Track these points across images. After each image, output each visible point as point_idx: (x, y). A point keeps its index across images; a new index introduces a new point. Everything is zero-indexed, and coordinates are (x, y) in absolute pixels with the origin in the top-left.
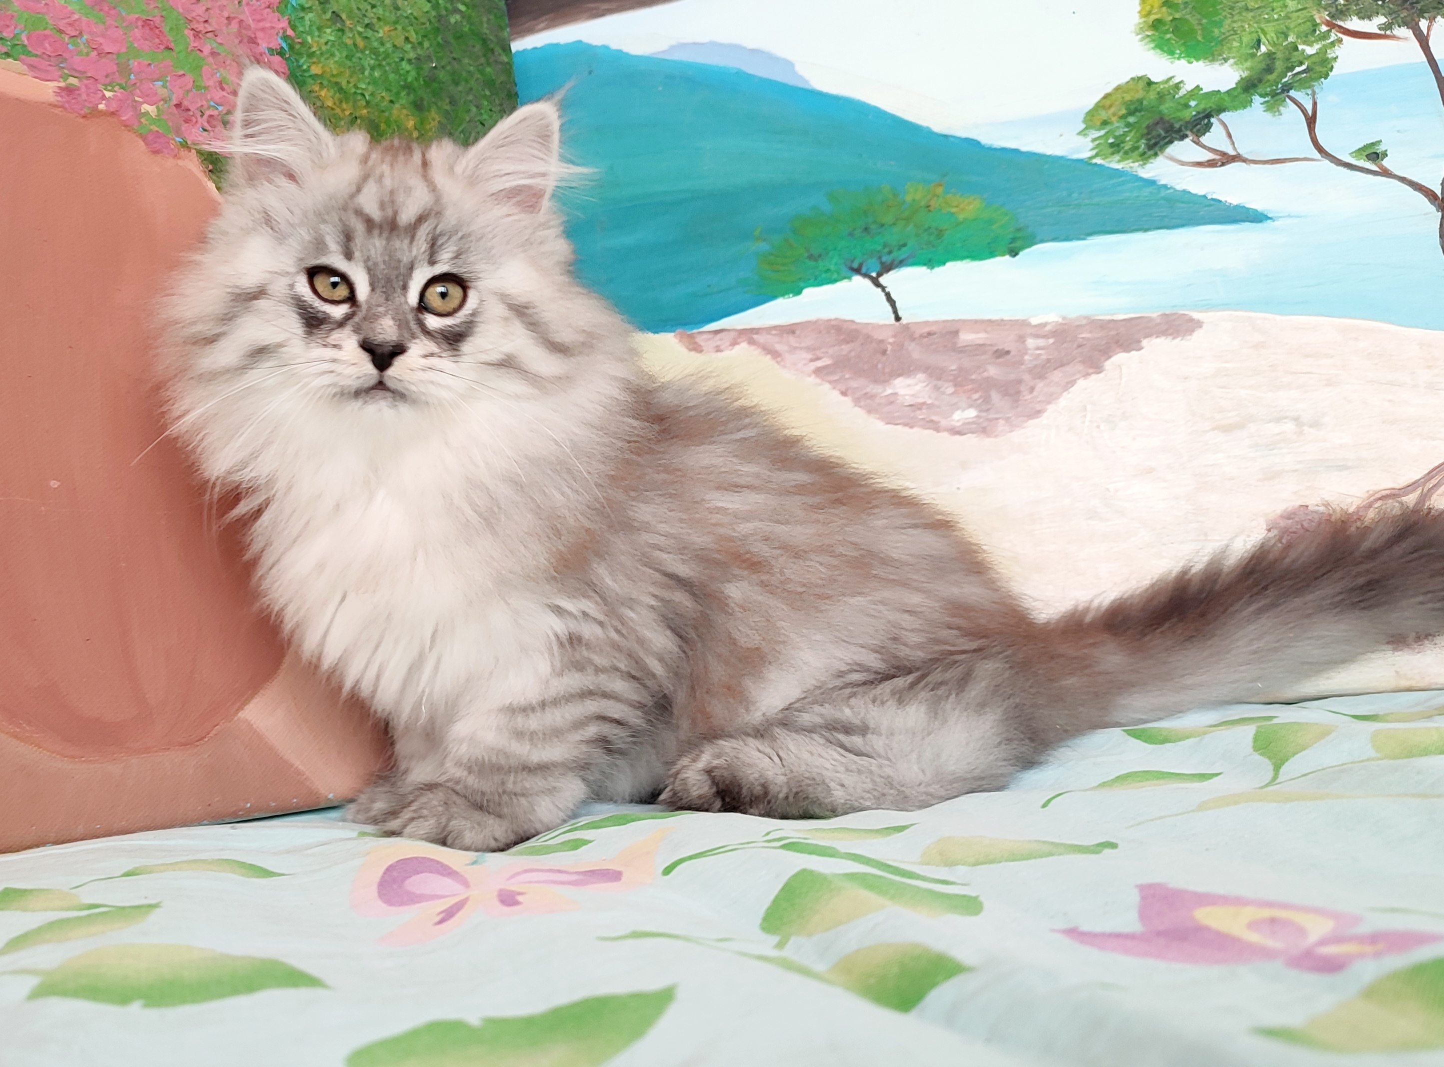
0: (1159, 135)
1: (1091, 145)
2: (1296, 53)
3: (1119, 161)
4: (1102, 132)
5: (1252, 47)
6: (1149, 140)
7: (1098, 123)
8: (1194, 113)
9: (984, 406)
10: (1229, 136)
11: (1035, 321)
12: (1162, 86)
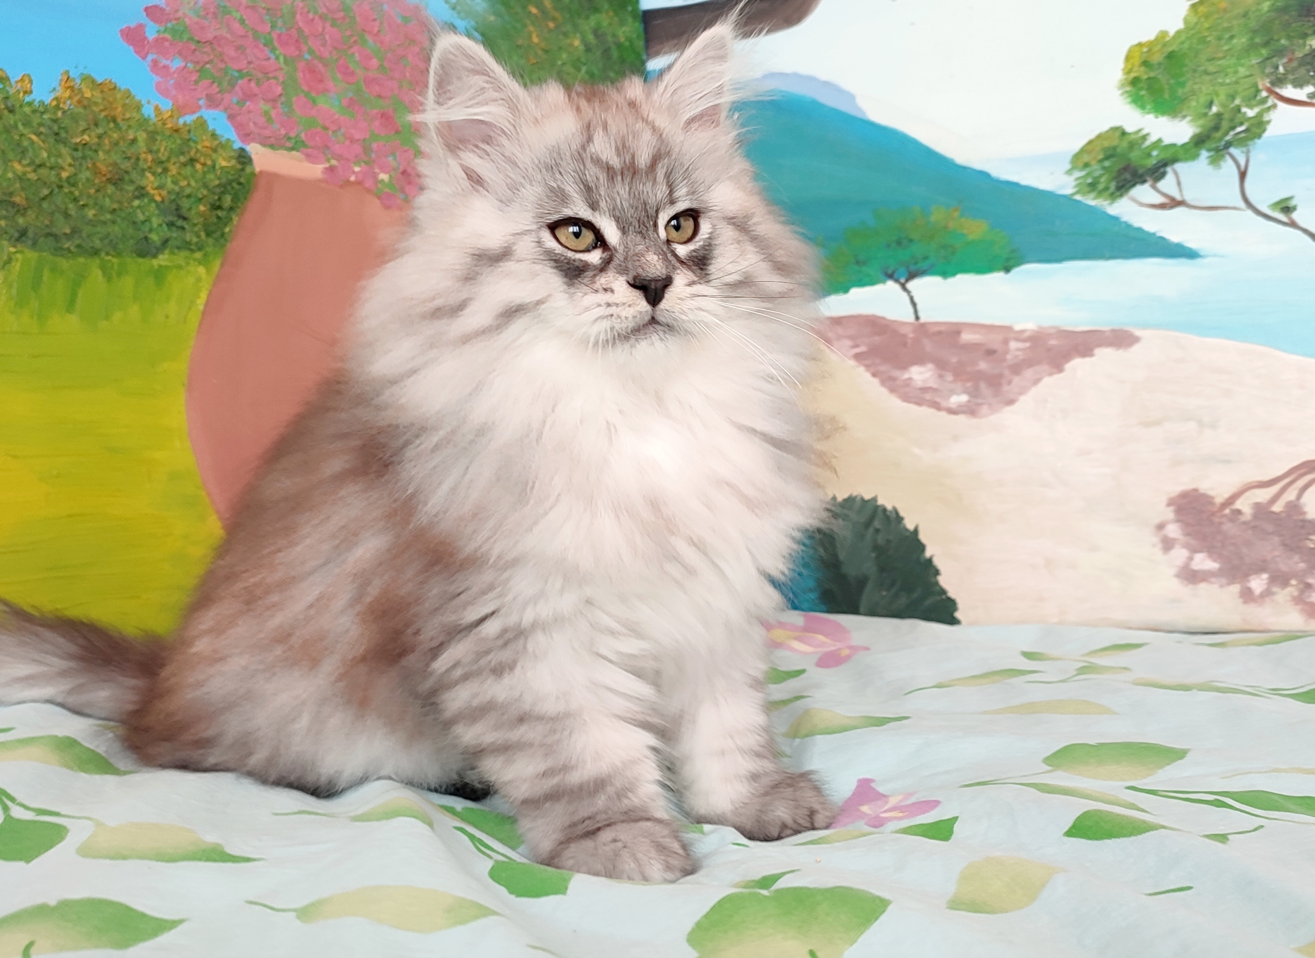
0: (1125, 180)
1: (1074, 183)
2: (1239, 115)
3: (1094, 199)
4: (1083, 173)
5: (1206, 107)
6: (1118, 182)
7: (1081, 164)
8: (1154, 162)
9: (974, 393)
10: (1179, 184)
11: (1018, 327)
12: (1133, 137)
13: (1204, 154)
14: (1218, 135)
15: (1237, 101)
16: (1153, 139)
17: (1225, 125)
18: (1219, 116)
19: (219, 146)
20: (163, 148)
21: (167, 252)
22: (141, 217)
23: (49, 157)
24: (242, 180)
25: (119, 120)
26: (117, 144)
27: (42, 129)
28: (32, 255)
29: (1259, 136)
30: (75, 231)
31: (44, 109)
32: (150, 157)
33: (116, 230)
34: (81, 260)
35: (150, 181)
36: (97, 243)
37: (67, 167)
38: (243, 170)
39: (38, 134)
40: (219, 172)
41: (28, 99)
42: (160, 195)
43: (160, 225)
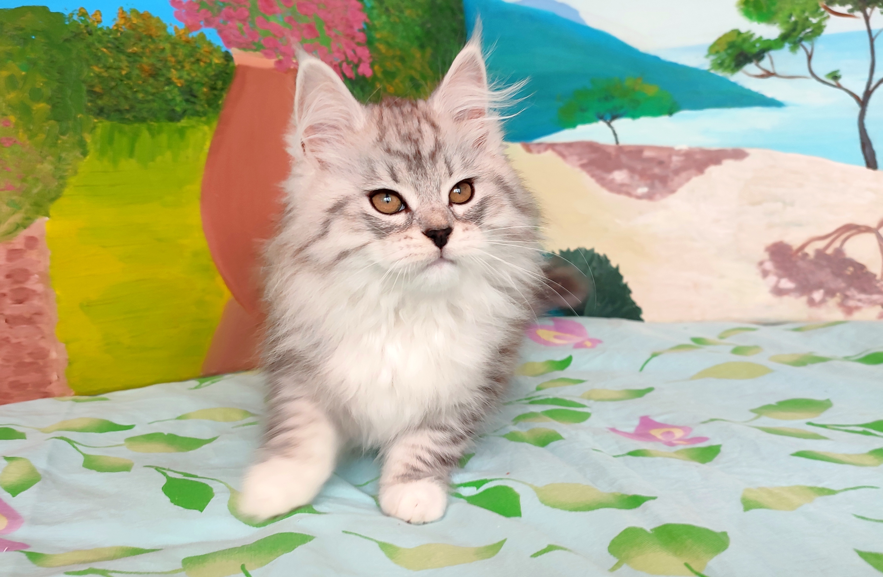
0: (740, 60)
1: (710, 63)
2: (808, 22)
3: (722, 72)
4: (716, 57)
5: (788, 17)
6: (735, 62)
7: (714, 52)
8: (758, 50)
9: (652, 186)
10: (772, 63)
11: (677, 148)
12: (745, 36)
13: (787, 45)
14: (795, 34)
15: (807, 14)
16: (757, 36)
17: (799, 28)
18: (796, 23)
19: (213, 50)
20: (181, 52)
21: (186, 118)
22: (169, 97)
23: (114, 62)
24: (228, 71)
25: (154, 37)
26: (152, 52)
27: (109, 45)
28: (107, 124)
29: (819, 34)
30: (132, 108)
31: (110, 32)
32: (173, 59)
33: (155, 105)
34: (136, 125)
35: (174, 74)
36: (145, 114)
37: (125, 68)
38: (228, 65)
39: (107, 48)
40: (214, 67)
41: (100, 26)
42: (180, 83)
43: (181, 102)
